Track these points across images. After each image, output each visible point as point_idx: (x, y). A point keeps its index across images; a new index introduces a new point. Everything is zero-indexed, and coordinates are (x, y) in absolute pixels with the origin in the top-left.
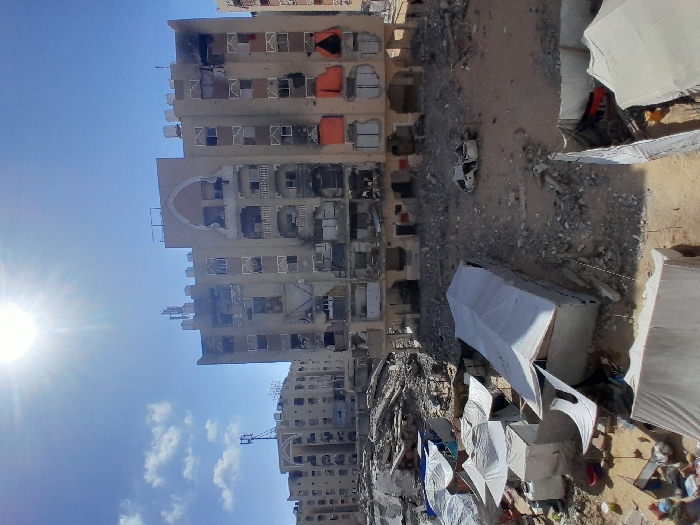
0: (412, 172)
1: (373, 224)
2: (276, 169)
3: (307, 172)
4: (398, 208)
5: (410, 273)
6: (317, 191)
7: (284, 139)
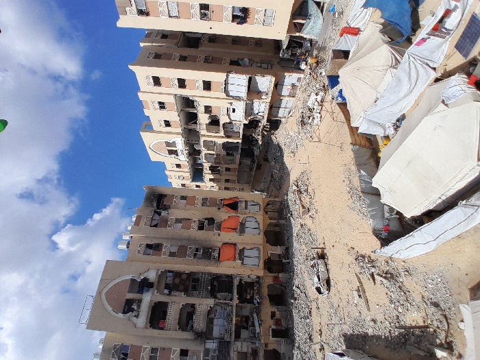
0: (281, 285)
1: (253, 325)
3: (208, 278)
4: (273, 314)
6: (213, 294)
7: (195, 255)
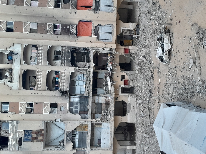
0: (131, 56)
1: (107, 85)
2: (48, 48)
3: (68, 51)
4: (123, 77)
5: (129, 118)
6: (73, 63)
7: (54, 31)
